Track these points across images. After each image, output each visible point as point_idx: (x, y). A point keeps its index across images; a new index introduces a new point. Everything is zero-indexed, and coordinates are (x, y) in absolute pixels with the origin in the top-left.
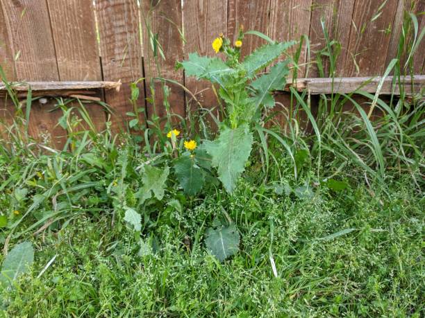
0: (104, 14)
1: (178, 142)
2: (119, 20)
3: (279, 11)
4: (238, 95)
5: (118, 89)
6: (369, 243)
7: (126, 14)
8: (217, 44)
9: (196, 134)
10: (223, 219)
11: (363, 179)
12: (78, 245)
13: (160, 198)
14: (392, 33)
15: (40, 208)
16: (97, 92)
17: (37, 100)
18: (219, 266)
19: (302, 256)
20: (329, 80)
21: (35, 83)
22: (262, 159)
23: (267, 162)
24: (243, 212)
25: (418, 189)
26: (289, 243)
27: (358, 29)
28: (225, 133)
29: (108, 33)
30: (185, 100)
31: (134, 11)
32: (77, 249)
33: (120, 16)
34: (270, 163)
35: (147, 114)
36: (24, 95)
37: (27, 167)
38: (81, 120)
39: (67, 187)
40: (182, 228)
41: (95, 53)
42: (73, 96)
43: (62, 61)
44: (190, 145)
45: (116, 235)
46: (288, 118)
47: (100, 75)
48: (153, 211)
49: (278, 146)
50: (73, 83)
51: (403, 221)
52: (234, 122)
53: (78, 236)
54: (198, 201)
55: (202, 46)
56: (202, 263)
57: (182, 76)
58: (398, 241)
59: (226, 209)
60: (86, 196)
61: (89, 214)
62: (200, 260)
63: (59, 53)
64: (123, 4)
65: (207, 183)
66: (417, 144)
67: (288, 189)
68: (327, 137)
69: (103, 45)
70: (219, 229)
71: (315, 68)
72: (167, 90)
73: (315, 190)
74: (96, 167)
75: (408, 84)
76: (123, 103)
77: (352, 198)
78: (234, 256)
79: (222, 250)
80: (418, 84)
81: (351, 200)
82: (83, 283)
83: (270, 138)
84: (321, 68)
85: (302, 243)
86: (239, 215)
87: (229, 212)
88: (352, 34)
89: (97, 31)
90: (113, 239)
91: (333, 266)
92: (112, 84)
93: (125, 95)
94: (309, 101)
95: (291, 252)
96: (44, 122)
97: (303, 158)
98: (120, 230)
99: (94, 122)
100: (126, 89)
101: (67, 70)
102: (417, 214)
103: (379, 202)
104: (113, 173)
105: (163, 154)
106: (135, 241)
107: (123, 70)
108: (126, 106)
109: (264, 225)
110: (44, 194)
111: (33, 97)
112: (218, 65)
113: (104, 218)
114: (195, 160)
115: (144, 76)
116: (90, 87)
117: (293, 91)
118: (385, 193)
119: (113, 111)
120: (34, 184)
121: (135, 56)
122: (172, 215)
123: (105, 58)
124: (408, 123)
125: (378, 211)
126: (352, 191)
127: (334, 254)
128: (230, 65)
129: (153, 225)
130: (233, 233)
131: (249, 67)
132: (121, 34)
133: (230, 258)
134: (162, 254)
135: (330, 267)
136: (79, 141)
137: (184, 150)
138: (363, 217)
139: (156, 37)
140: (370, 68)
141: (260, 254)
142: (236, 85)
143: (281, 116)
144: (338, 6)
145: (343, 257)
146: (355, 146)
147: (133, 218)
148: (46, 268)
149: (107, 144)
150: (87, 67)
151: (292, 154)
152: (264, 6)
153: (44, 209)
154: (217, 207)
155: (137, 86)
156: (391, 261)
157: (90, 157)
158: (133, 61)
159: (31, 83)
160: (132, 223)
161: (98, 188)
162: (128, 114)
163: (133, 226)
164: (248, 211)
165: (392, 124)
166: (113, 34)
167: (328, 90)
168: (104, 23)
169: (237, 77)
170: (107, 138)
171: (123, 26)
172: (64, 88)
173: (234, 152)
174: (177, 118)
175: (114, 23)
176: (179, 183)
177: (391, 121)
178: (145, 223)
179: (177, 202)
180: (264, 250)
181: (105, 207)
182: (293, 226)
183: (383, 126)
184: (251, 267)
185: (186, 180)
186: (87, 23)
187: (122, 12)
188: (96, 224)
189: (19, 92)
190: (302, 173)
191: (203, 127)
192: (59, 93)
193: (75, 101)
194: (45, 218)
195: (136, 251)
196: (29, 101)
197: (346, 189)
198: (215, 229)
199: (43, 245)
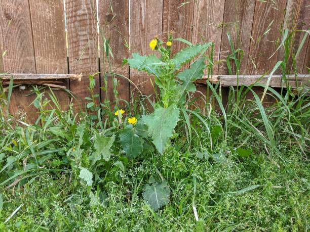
0: (72, 26)
1: (123, 118)
2: (83, 30)
3: (199, 27)
4: (169, 83)
5: (80, 79)
6: (271, 197)
7: (88, 26)
8: (153, 44)
9: (138, 113)
10: (157, 177)
11: (264, 148)
12: (41, 197)
13: (107, 160)
15: (13, 169)
16: (63, 81)
17: (18, 87)
18: (153, 214)
19: (220, 206)
20: (236, 76)
21: (17, 74)
22: (187, 133)
23: (190, 134)
24: (173, 172)
25: (305, 157)
26: (209, 196)
27: (256, 41)
28: (159, 110)
29: (75, 40)
30: (130, 89)
31: (94, 25)
32: (40, 200)
33: (84, 28)
34: (192, 136)
35: (101, 99)
36: (7, 83)
37: (6, 137)
38: (49, 101)
39: (36, 151)
40: (125, 185)
41: (64, 54)
42: (45, 84)
43: (39, 59)
44: (133, 120)
45: (73, 189)
46: (206, 102)
47: (67, 69)
48: (102, 171)
49: (199, 123)
50: (46, 75)
51: (295, 180)
52: (165, 102)
53: (41, 190)
54: (138, 164)
55: (143, 50)
56: (140, 212)
57: (128, 72)
58: (294, 195)
59: (159, 170)
60: (51, 159)
61: (52, 173)
62: (139, 209)
63: (37, 53)
64: (87, 20)
65: (145, 150)
66: (302, 123)
67: (207, 155)
68: (235, 117)
69: (71, 49)
70: (154, 185)
71: (225, 68)
72: (115, 81)
73: (227, 157)
74: (60, 137)
75: (293, 80)
76: (83, 90)
77: (256, 163)
78: (165, 206)
79: (156, 202)
80: (300, 80)
81: (255, 164)
82: (42, 227)
83: (193, 117)
84: (230, 68)
85: (219, 196)
86: (170, 174)
87: (162, 172)
88: (251, 45)
89: (67, 38)
90: (70, 193)
91: (244, 215)
92: (75, 76)
93: (85, 84)
94: (220, 90)
95: (211, 203)
96: (22, 104)
97: (218, 132)
98: (75, 185)
99: (61, 104)
100: (86, 81)
101: (42, 66)
102: (306, 176)
103: (276, 166)
104: (73, 142)
105: (112, 128)
106: (86, 194)
107: (84, 66)
108: (85, 92)
109: (189, 182)
110: (17, 156)
111: (14, 85)
112: (154, 59)
113: (63, 176)
114: (136, 131)
115: (100, 71)
116: (58, 78)
117: (209, 84)
118: (280, 159)
119: (76, 97)
120: (10, 149)
121: (93, 57)
122: (117, 174)
123: (71, 58)
124: (295, 106)
125: (276, 172)
126: (256, 157)
127: (245, 205)
128: (163, 60)
129: (102, 181)
130: (165, 188)
131: (177, 62)
132: (84, 40)
133: (162, 208)
134: (107, 204)
135: (242, 216)
136: (47, 117)
137: (128, 123)
138: (265, 177)
139: (108, 42)
140: (265, 69)
141: (186, 204)
142: (167, 74)
143: (201, 102)
144: (241, 26)
145: (252, 207)
146: (256, 124)
147: (86, 175)
148: (12, 216)
149: (69, 121)
150: (58, 64)
151: (208, 129)
152: (188, 23)
153: (17, 169)
154: (153, 168)
155: (94, 78)
156: (289, 211)
157: (56, 130)
158: (91, 60)
159: (14, 74)
160: (86, 179)
161: (61, 153)
162: (86, 98)
163: (86, 182)
164: (176, 171)
165: (283, 108)
166: (78, 41)
167: (235, 83)
168: (72, 33)
169: (168, 68)
170: (69, 115)
171: (85, 35)
172: (39, 78)
173: (165, 122)
174: (124, 102)
175: (79, 33)
176: (122, 149)
177: (283, 105)
178: (96, 180)
179: (121, 163)
180: (189, 201)
181: (65, 168)
182: (212, 183)
183: (276, 110)
184: (179, 215)
185: (128, 147)
186: (59, 32)
187: (85, 25)
188: (57, 182)
189: (4, 81)
190: (217, 144)
191: (142, 109)
192: (35, 82)
193: (47, 88)
194: (16, 175)
195: (88, 202)
196: (11, 88)
197: (250, 156)
198: (151, 185)
199: (12, 197)
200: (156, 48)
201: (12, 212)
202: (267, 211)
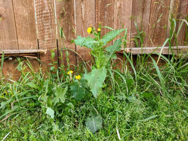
0: (40, 20)
1: (73, 76)
2: (47, 23)
3: (117, 19)
4: (100, 53)
5: (45, 53)
6: (165, 122)
7: (50, 20)
9: (81, 72)
10: (94, 112)
11: (159, 92)
12: (22, 127)
13: (63, 102)
14: (167, 28)
15: (5, 109)
16: (36, 54)
17: (8, 59)
18: (92, 136)
19: (133, 129)
20: (141, 48)
21: (7, 51)
22: (112, 84)
23: (114, 85)
24: (103, 108)
25: (185, 96)
26: (126, 123)
27: (152, 27)
28: (94, 70)
29: (42, 28)
30: (76, 58)
31: (53, 19)
32: (22, 129)
33: (47, 21)
34: (115, 86)
35: (59, 64)
36: (0, 56)
38: (27, 67)
39: (19, 98)
40: (74, 117)
41: (35, 37)
42: (24, 56)
43: (20, 41)
44: (78, 77)
45: (42, 121)
46: (123, 65)
47: (37, 47)
48: (60, 109)
49: (119, 78)
50: (25, 50)
51: (179, 111)
52: (98, 66)
53: (23, 122)
54: (82, 104)
55: (84, 34)
56: (84, 134)
57: (75, 47)
58: (179, 121)
59: (95, 107)
60: (29, 103)
61: (30, 111)
62: (83, 132)
63: (19, 37)
64: (49, 16)
65: (86, 95)
66: (182, 76)
67: (125, 97)
68: (141, 73)
69: (39, 34)
70: (92, 117)
71: (134, 43)
72: (67, 53)
73: (137, 98)
74: (34, 88)
75: (175, 49)
76: (48, 59)
77: (155, 101)
78: (99, 130)
79: (94, 127)
80: (180, 50)
81: (154, 102)
83: (115, 74)
84: (137, 43)
85: (133, 123)
86: (102, 110)
87: (97, 109)
88: (149, 29)
89: (37, 28)
90: (41, 123)
92: (42, 50)
93: (49, 56)
94: (132, 57)
95: (127, 128)
96: (11, 69)
97: (131, 83)
98: (44, 118)
99: (34, 68)
100: (49, 53)
101: (22, 45)
102: (186, 108)
103: (167, 103)
104: (42, 91)
105: (66, 82)
106: (50, 124)
107: (48, 45)
108: (49, 61)
109: (114, 115)
110: (7, 102)
111: (5, 57)
112: (90, 39)
113: (36, 113)
114: (80, 83)
115: (58, 47)
116: (32, 52)
117: (125, 53)
118: (170, 99)
119: (43, 63)
120: (3, 97)
121: (54, 39)
122: (69, 111)
123: (40, 40)
124: (177, 66)
125: (167, 107)
126: (154, 98)
127: (149, 128)
128: (96, 40)
129: (60, 115)
130: (99, 119)
131: (104, 41)
132: (48, 29)
133: (98, 131)
134: (63, 130)
135: (147, 135)
137: (75, 79)
138: (161, 109)
139: (62, 29)
140: (158, 43)
141: (112, 129)
142: (98, 49)
143: (120, 65)
144: (143, 17)
145: (153, 129)
146: (154, 77)
147: (50, 112)
148: (4, 139)
149: (39, 78)
150: (32, 43)
151: (125, 81)
152: (111, 17)
153: (7, 109)
154: (91, 106)
155: (54, 52)
156: (176, 131)
157: (31, 84)
158: (52, 41)
159: (5, 51)
160: (50, 115)
161: (34, 99)
162: (49, 64)
163: (50, 116)
164: (106, 108)
165: (170, 67)
166: (44, 29)
167: (140, 53)
168: (40, 24)
169: (99, 45)
170: (39, 75)
171: (48, 25)
172: (20, 52)
173: (98, 78)
174: (73, 66)
175: (45, 24)
176: (72, 95)
177: (170, 66)
178: (56, 115)
179: (71, 104)
180: (114, 127)
181: (38, 108)
182: (128, 115)
183: (166, 68)
184: (108, 136)
185: (76, 94)
186: (32, 24)
187: (48, 19)
188: (33, 116)
190: (131, 91)
192: (18, 55)
193: (25, 59)
194: (6, 113)
195: (51, 129)
196: (3, 59)
197: (151, 97)
198: (90, 117)
199: (4, 127)
200: (91, 32)
201: (4, 136)
202: (162, 131)
